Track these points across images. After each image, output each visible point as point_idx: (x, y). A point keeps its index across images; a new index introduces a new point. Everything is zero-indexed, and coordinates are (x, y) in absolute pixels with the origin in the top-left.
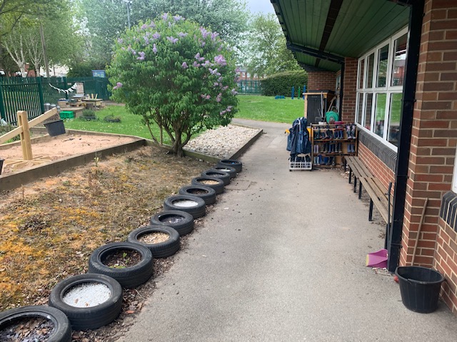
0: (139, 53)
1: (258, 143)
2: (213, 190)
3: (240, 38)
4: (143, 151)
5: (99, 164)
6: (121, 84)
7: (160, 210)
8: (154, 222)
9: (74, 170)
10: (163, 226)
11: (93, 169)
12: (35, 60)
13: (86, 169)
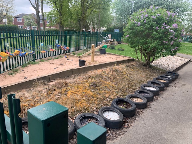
0: (138, 23)
1: (187, 66)
2: (163, 85)
3: (184, 15)
4: (133, 63)
5: (116, 66)
6: (128, 35)
7: (139, 89)
8: (137, 93)
9: (107, 67)
10: (140, 95)
11: (114, 68)
12: (96, 25)
13: (111, 68)
